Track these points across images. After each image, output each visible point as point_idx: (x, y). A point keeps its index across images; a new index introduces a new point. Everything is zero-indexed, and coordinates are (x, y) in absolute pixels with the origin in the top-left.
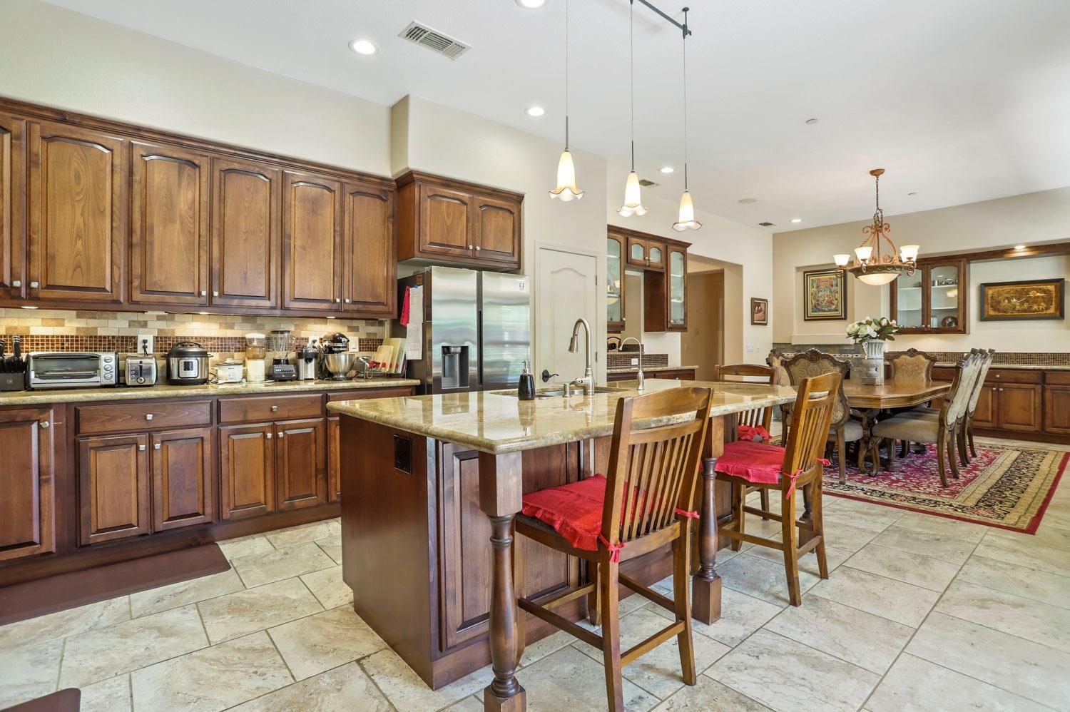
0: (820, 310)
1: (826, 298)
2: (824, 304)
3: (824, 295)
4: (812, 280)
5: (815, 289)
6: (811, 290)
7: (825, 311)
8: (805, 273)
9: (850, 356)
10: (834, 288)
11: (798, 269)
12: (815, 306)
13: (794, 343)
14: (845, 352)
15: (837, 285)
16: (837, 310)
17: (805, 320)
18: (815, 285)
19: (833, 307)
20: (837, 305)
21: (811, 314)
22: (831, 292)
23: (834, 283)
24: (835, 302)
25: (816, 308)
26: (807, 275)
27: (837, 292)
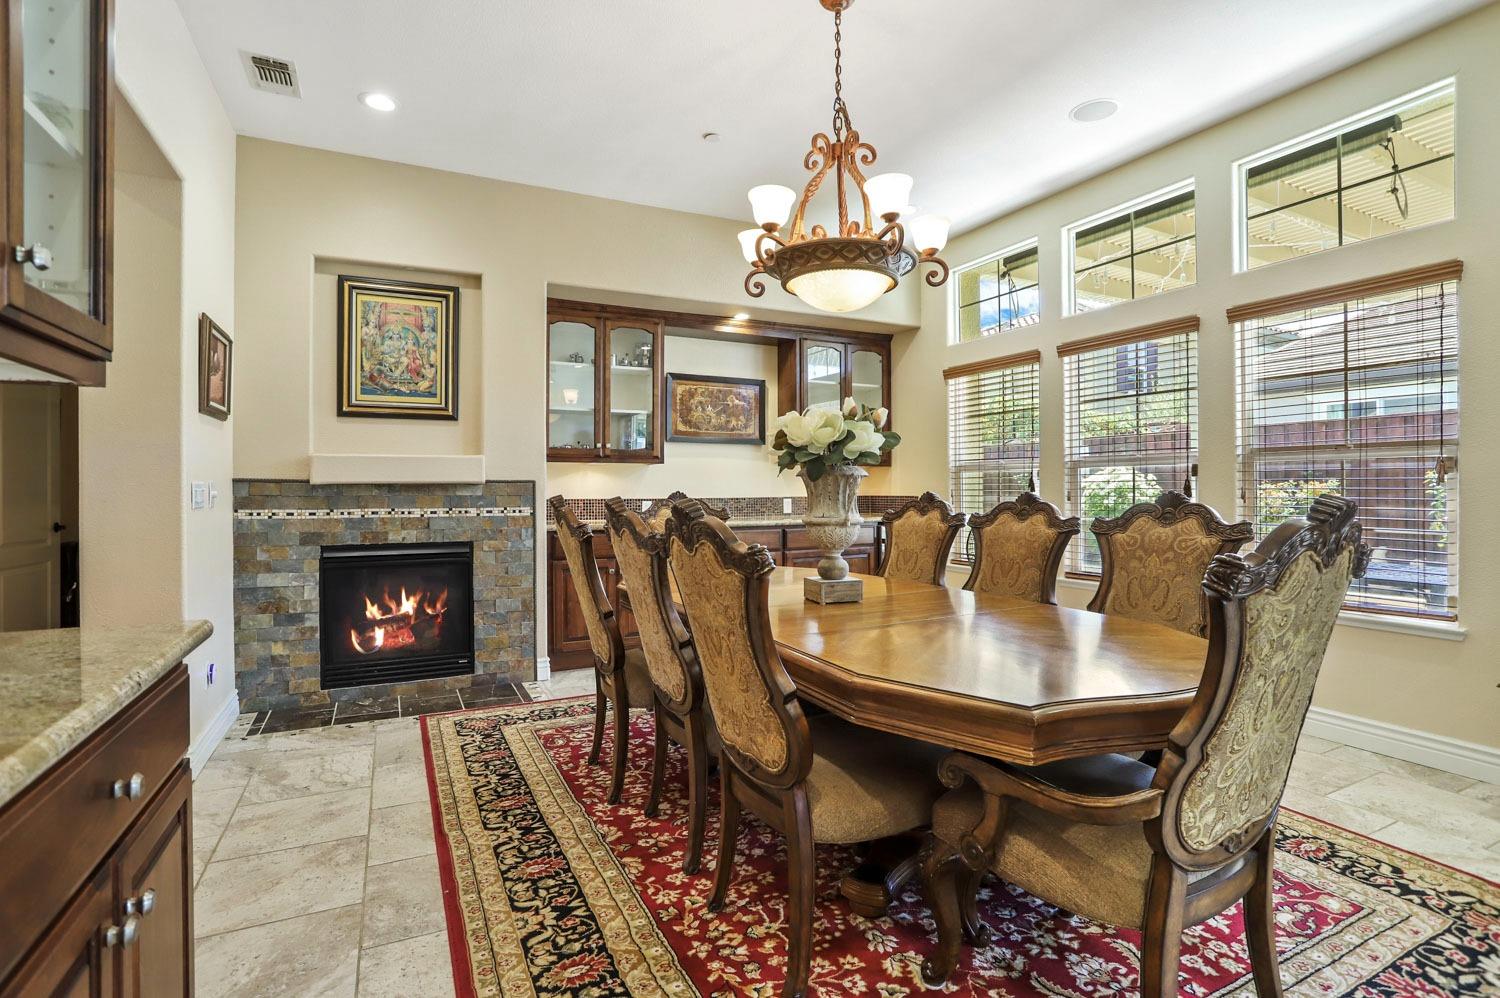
0: (386, 391)
1: (405, 360)
2: (397, 373)
3: (397, 352)
4: (364, 303)
5: (371, 330)
6: (360, 332)
7: (399, 393)
8: (341, 280)
9: (473, 512)
10: (426, 335)
11: (321, 263)
12: (372, 378)
13: (315, 480)
14: (461, 502)
15: (434, 329)
16: (435, 395)
17: (341, 413)
18: (372, 318)
19: (424, 385)
20: (434, 380)
21: (359, 398)
22: (417, 343)
23: (427, 322)
24: (429, 372)
25: (372, 384)
26: (352, 288)
27: (435, 347)
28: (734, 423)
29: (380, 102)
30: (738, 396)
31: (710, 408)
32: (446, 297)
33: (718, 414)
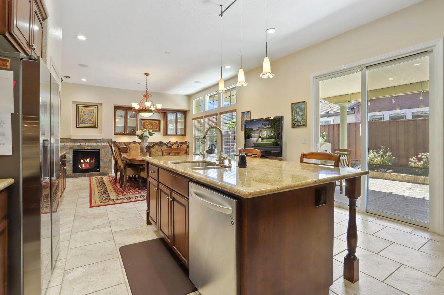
0: (85, 123)
1: (88, 118)
2: (87, 120)
3: (87, 117)
4: (81, 109)
5: (82, 113)
6: (80, 113)
7: (87, 124)
8: (77, 105)
9: (100, 144)
10: (92, 114)
11: (73, 102)
12: (82, 121)
13: (72, 138)
14: (98, 142)
15: (93, 113)
16: (93, 124)
17: (77, 127)
18: (83, 111)
19: (92, 122)
20: (93, 121)
21: (80, 124)
22: (90, 115)
23: (92, 111)
24: (93, 120)
25: (82, 122)
26: (79, 106)
27: (94, 116)
28: (154, 128)
29: (84, 80)
30: (155, 123)
31: (149, 125)
32: (96, 107)
33: (151, 126)
